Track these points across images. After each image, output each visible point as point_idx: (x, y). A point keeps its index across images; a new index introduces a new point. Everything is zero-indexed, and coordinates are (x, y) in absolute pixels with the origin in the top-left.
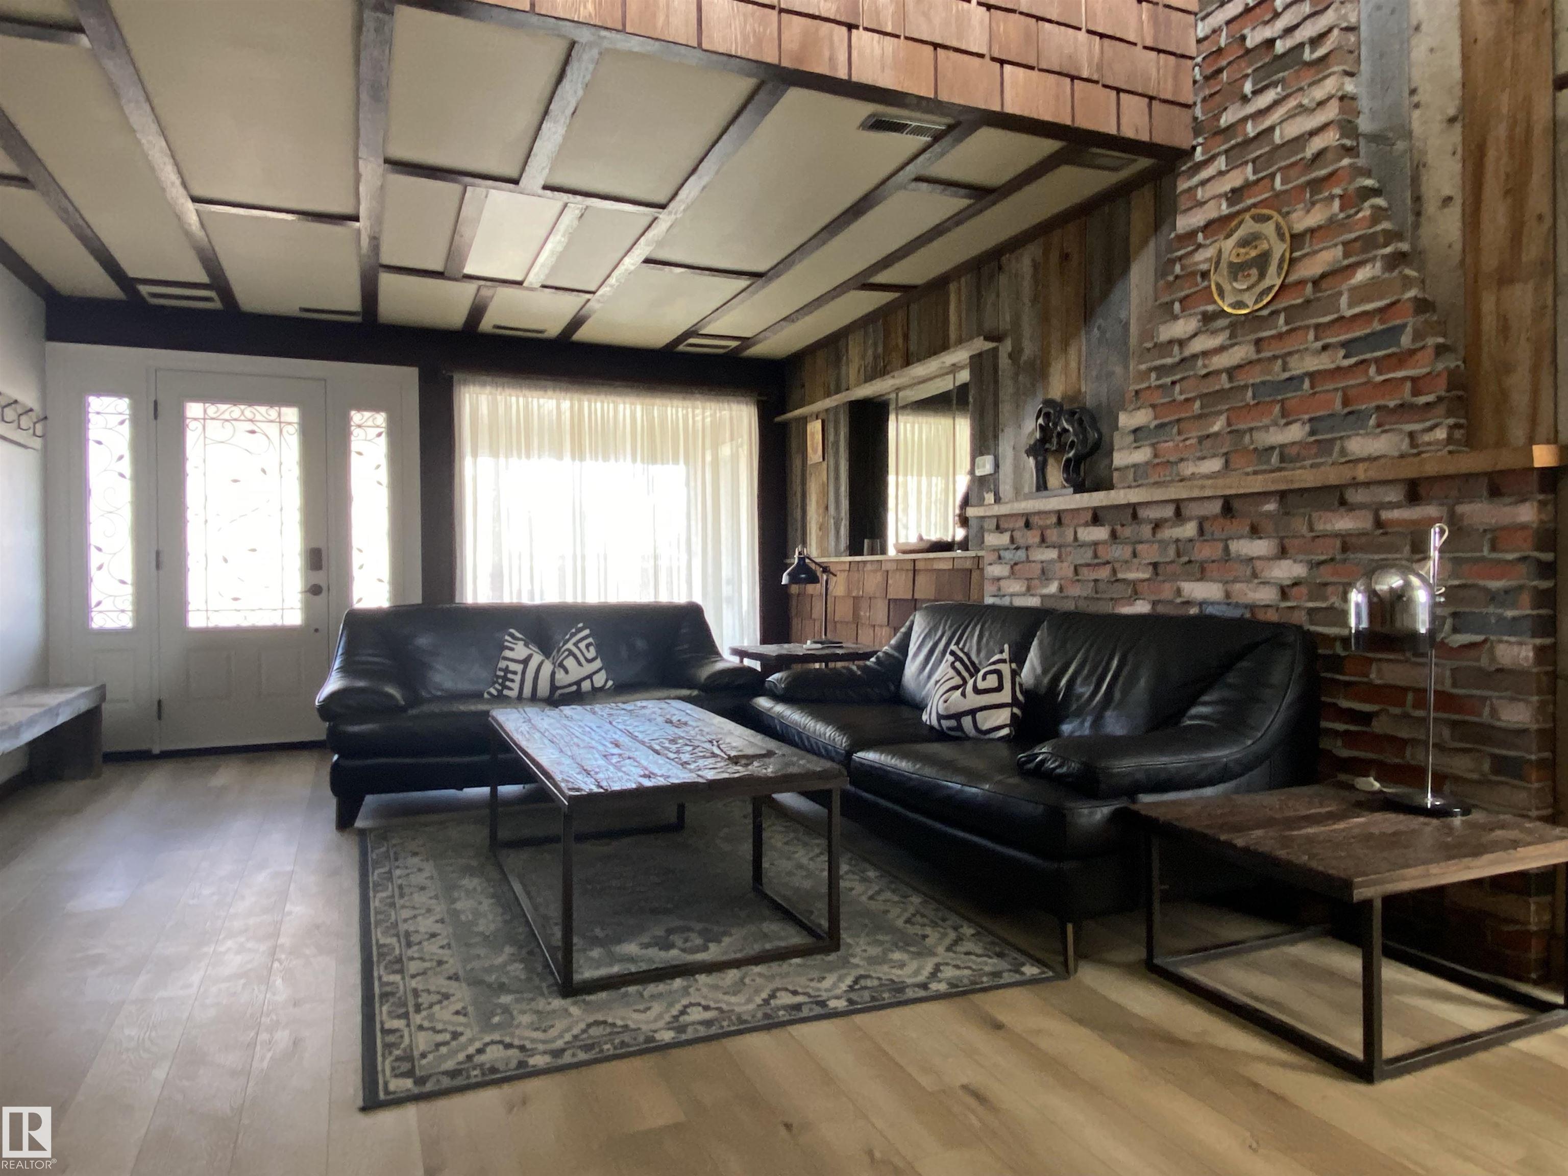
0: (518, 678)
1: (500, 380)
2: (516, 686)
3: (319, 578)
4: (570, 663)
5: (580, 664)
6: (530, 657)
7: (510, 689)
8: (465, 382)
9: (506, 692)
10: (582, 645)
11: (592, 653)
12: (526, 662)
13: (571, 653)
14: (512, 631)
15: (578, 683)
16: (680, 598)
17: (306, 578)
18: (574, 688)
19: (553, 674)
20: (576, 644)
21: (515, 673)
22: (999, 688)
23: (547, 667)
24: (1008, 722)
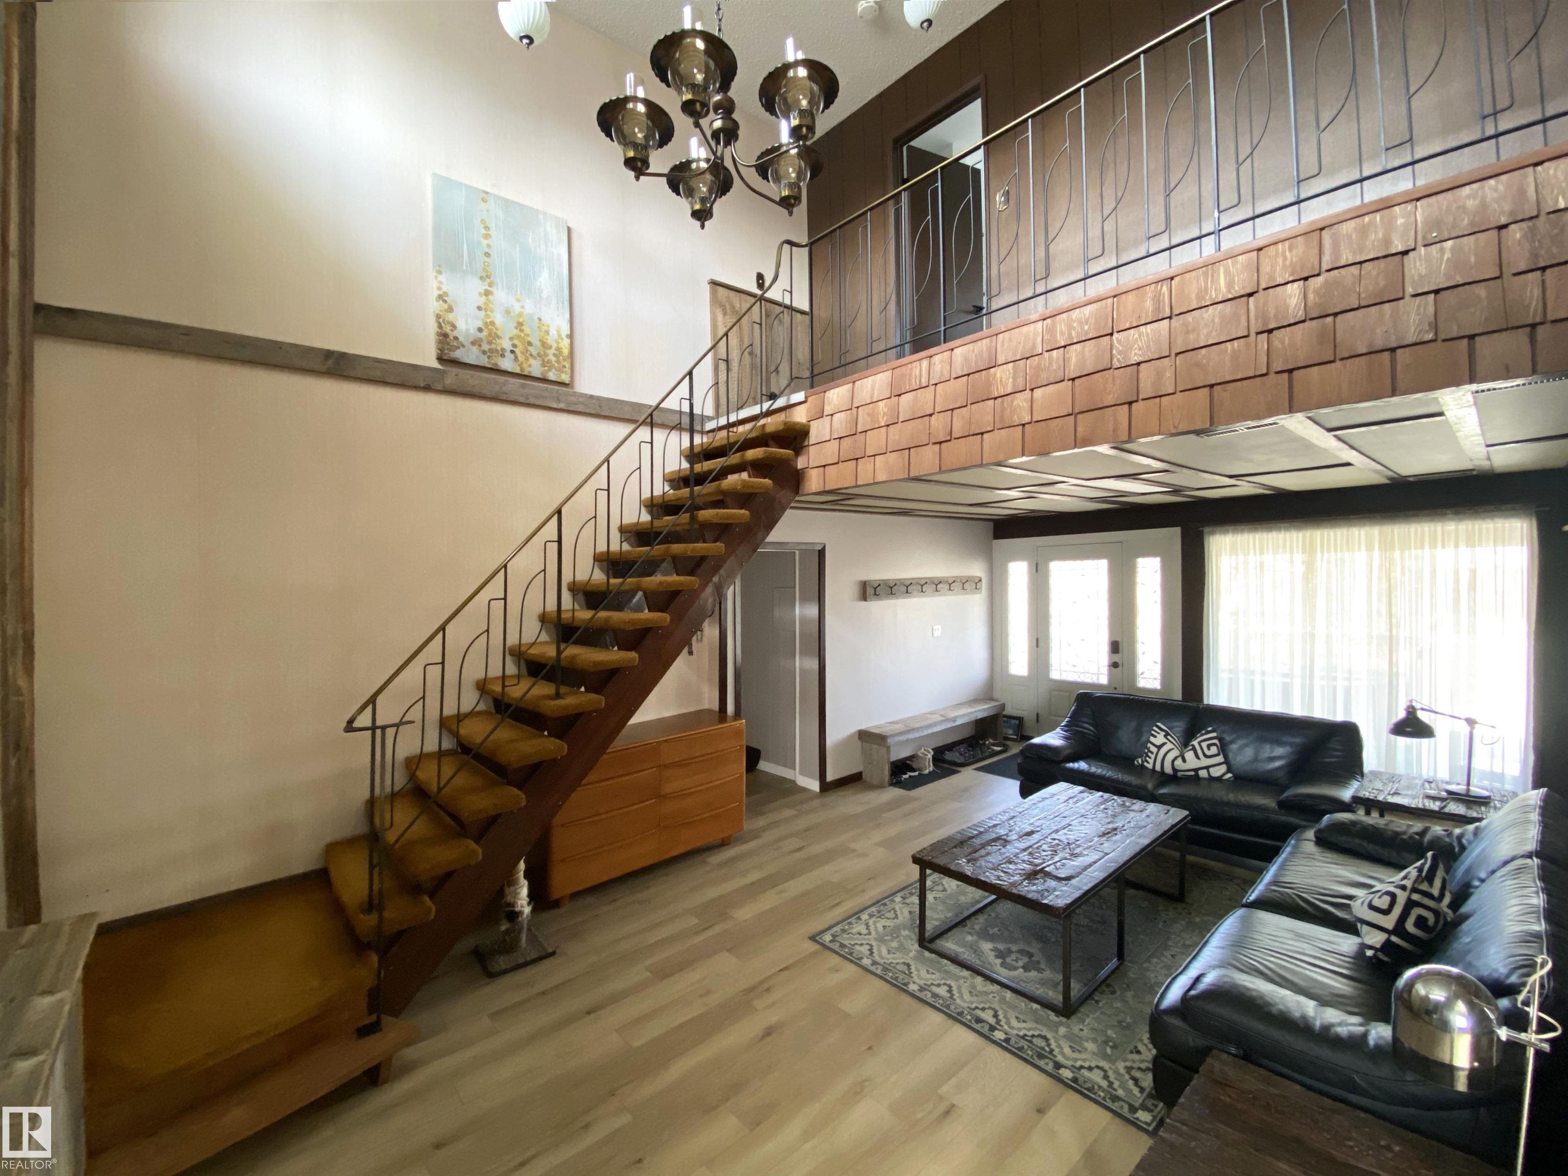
0: (1153, 756)
1: (1239, 527)
2: (1151, 761)
3: (1117, 658)
4: (1189, 755)
5: (1198, 757)
6: (1164, 744)
7: (1148, 762)
8: (1212, 533)
9: (1146, 764)
10: (1204, 745)
11: (1214, 750)
12: (1159, 747)
13: (1194, 749)
14: (1159, 724)
15: (1196, 770)
16: (1339, 717)
17: (1110, 658)
18: (1193, 773)
19: (1176, 758)
20: (1199, 743)
21: (1152, 753)
22: (1386, 912)
23: (1175, 753)
24: (1378, 946)
